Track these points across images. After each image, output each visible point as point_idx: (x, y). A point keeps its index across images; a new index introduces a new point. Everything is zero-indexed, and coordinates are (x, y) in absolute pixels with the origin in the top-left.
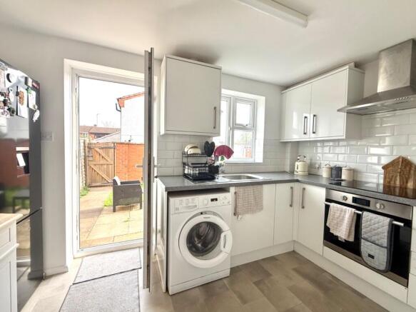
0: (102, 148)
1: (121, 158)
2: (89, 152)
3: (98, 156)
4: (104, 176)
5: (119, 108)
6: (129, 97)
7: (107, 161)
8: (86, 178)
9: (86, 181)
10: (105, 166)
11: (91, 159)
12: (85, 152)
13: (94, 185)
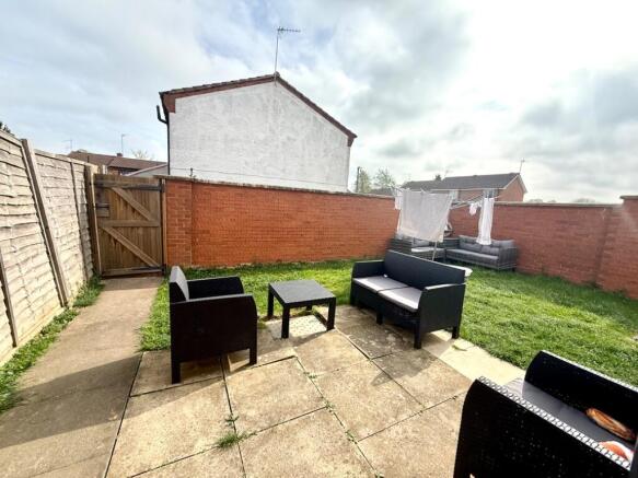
0: (131, 189)
1: (176, 212)
2: (98, 195)
3: (121, 208)
4: (139, 253)
5: (163, 117)
6: (186, 92)
7: (144, 218)
8: (93, 256)
9: (95, 262)
10: (141, 231)
11: (105, 213)
12: (88, 196)
13: (115, 272)
